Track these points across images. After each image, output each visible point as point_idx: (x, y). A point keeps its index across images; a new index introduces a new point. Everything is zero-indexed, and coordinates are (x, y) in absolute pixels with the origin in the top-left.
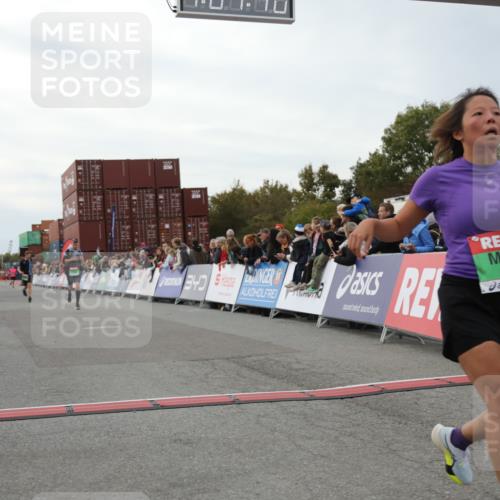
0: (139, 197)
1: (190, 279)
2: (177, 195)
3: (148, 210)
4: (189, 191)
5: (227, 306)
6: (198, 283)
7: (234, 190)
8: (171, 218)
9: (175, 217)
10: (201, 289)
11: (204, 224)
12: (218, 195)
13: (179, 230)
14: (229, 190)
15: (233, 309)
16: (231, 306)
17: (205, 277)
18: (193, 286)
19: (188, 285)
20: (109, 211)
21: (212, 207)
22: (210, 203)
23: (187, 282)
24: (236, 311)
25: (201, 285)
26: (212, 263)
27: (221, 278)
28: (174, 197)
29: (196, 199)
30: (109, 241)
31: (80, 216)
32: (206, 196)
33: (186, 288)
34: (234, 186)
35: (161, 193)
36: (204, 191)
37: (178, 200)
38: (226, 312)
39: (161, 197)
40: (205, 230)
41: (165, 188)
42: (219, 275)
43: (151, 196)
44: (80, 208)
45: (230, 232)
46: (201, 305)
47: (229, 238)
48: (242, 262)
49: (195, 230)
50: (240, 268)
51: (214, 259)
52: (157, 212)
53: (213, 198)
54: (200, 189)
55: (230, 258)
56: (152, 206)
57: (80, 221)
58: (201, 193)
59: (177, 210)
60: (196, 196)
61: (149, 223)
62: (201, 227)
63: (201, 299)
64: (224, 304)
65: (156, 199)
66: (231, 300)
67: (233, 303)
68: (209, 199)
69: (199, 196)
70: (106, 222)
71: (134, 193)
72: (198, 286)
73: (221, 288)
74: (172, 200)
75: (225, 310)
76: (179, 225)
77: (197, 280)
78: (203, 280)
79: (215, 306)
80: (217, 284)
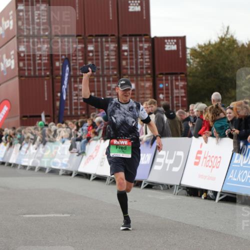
0: (96, 47)
1: (162, 156)
2: (146, 46)
3: (108, 63)
4: (162, 40)
5: (211, 194)
6: (171, 161)
7: (222, 39)
8: (137, 75)
9: (142, 75)
10: (176, 169)
11: (181, 84)
12: (200, 47)
13: (148, 92)
14: (215, 39)
15: (218, 198)
16: (215, 193)
17: (181, 153)
18: (165, 165)
19: (160, 164)
20: (57, 64)
21: (192, 63)
22: (188, 56)
23: (158, 160)
24: (221, 201)
25: (176, 164)
26: (190, 136)
27: (202, 156)
28: (141, 48)
29: (171, 52)
30: (58, 104)
31: (20, 69)
32: (184, 48)
33: (156, 167)
34: (221, 35)
35: (125, 42)
36: (181, 41)
37: (147, 53)
38: (207, 201)
39: (125, 47)
40: (182, 93)
41: (131, 36)
42: (200, 152)
43: (112, 46)
44: (20, 59)
45: (216, 96)
46: (176, 190)
47: (214, 105)
48: (231, 136)
49: (169, 92)
50: (228, 144)
51: (193, 132)
52: (119, 67)
53: (193, 50)
54: (177, 38)
55: (214, 130)
56: (113, 59)
57: (20, 76)
58: (177, 43)
59: (146, 65)
60: (170, 47)
61: (109, 81)
62: (177, 87)
63: (176, 182)
64: (206, 191)
65: (119, 49)
66: (215, 185)
67: (218, 189)
68: (188, 51)
69: (174, 48)
70: (53, 79)
71: (91, 42)
72: (172, 166)
73: (202, 169)
74: (140, 52)
75: (207, 198)
76: (148, 84)
77: (170, 157)
78: (178, 158)
79: (194, 192)
80: (196, 164)
